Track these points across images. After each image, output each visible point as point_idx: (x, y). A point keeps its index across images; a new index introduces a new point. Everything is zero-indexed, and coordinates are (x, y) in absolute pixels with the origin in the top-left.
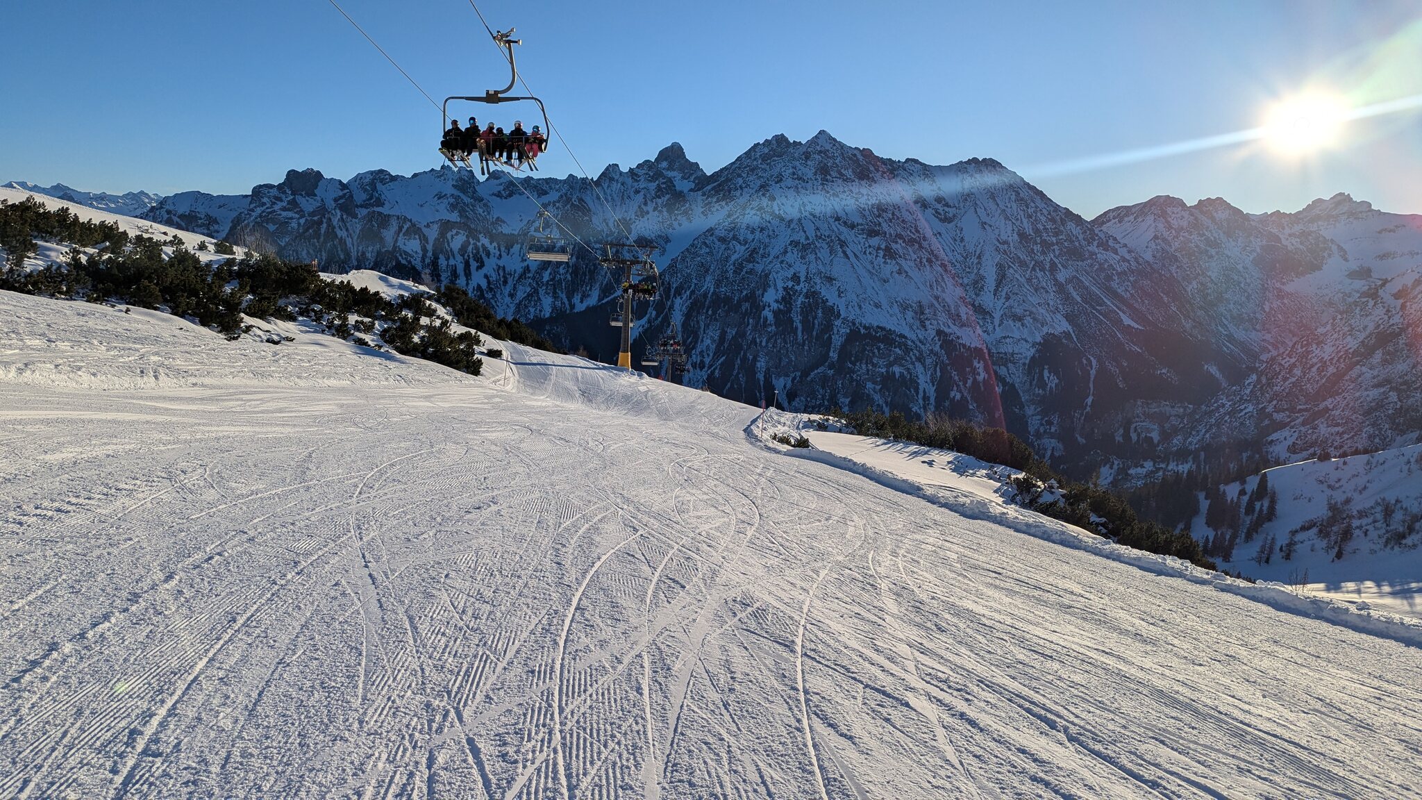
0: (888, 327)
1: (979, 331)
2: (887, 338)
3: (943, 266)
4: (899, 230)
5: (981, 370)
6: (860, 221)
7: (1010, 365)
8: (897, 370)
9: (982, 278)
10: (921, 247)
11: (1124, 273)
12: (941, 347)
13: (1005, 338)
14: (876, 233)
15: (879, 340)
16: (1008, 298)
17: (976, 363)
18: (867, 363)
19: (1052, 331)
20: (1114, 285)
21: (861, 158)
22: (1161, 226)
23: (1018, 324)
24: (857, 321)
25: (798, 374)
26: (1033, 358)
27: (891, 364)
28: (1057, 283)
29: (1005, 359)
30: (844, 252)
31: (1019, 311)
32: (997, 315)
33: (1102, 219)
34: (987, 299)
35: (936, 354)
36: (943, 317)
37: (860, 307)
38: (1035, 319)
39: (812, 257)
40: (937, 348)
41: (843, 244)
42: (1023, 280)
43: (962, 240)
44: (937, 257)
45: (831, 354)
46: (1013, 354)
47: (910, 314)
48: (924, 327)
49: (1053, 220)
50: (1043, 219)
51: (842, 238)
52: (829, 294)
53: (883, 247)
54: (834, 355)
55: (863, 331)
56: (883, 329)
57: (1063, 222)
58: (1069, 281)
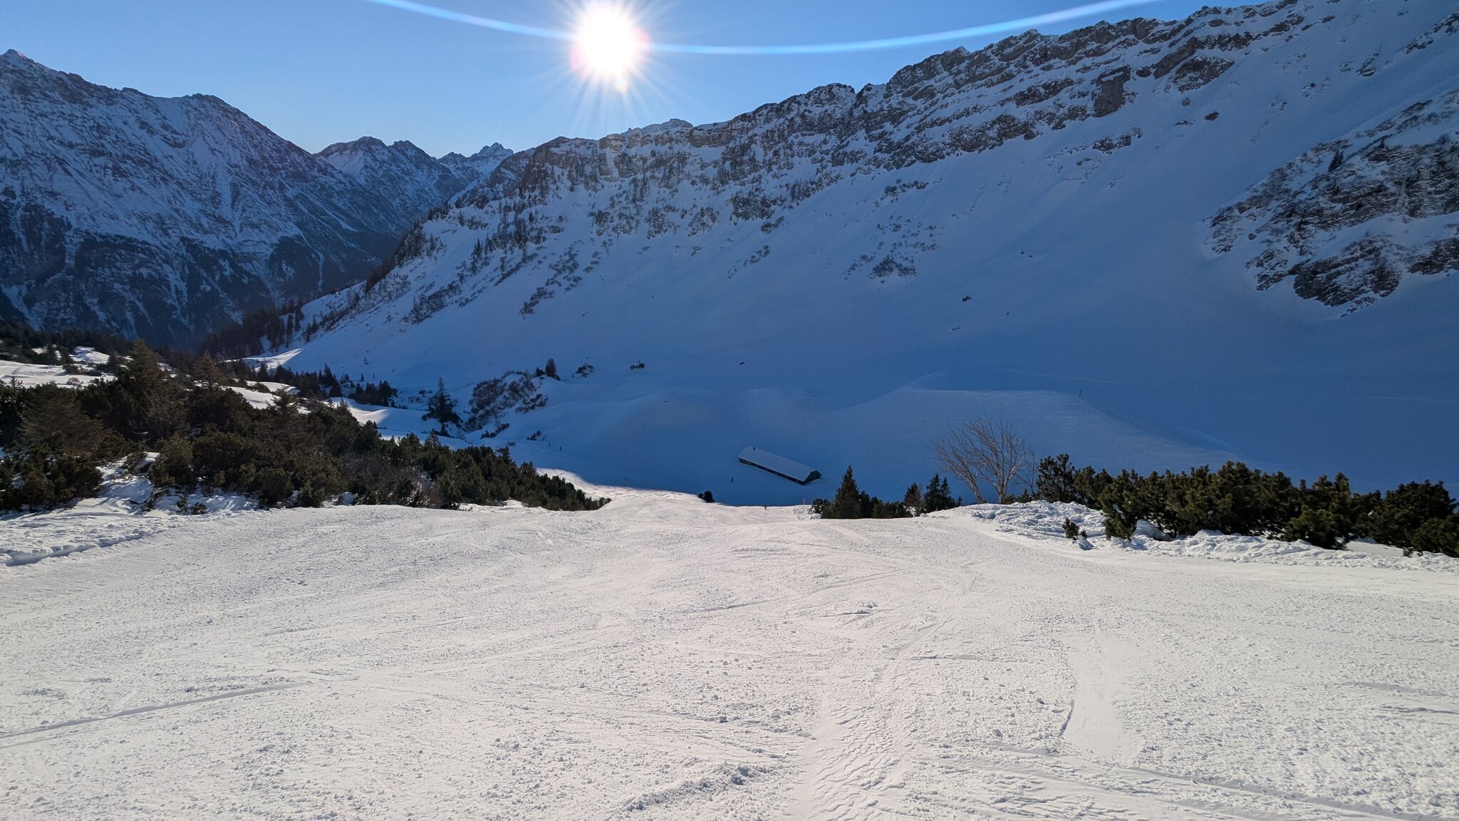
0: (129, 236)
1: (222, 236)
2: (129, 245)
3: (179, 184)
4: (126, 152)
5: (227, 267)
6: (79, 141)
7: (254, 262)
8: (144, 271)
9: (218, 195)
10: (152, 167)
11: (341, 192)
12: (187, 250)
13: (245, 241)
14: (101, 154)
15: (119, 246)
16: (244, 211)
17: (221, 262)
18: (110, 268)
19: (285, 235)
20: (335, 200)
21: (69, 82)
22: (369, 159)
23: (256, 231)
24: (91, 231)
25: (33, 281)
26: (272, 255)
27: (138, 267)
28: (286, 199)
29: (249, 258)
30: (65, 170)
31: (255, 220)
32: (237, 224)
33: (327, 152)
34: (226, 212)
35: (182, 256)
36: (185, 227)
37: (93, 219)
38: (270, 226)
39: (26, 173)
40: (183, 251)
41: (62, 162)
42: (255, 196)
43: (195, 163)
44: (171, 177)
45: (67, 261)
46: (254, 253)
47: (150, 225)
48: (168, 234)
49: (278, 151)
50: (269, 149)
51: (60, 156)
52: (58, 210)
53: (110, 165)
54: (70, 262)
55: (99, 240)
56: (121, 237)
57: (287, 153)
58: (297, 197)
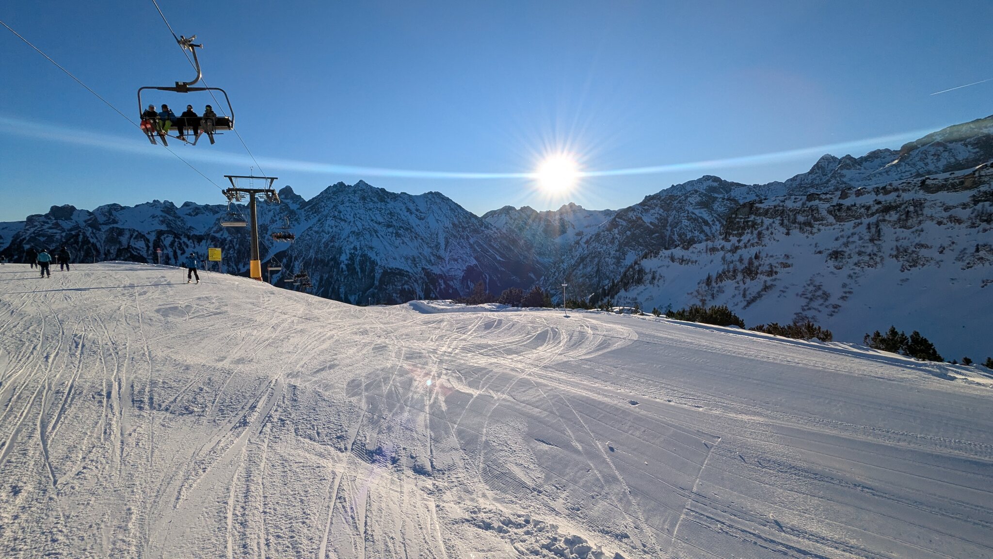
0: (400, 268)
1: (440, 267)
2: (400, 273)
3: (422, 239)
4: (401, 225)
5: (442, 284)
6: (383, 221)
7: (454, 281)
8: (406, 287)
9: (439, 243)
10: (411, 231)
11: (496, 238)
12: (425, 275)
13: (451, 269)
14: (391, 226)
15: (397, 274)
16: (450, 252)
17: (440, 281)
18: (392, 285)
19: (469, 264)
20: (492, 243)
21: (380, 192)
22: (508, 218)
23: (456, 262)
24: (386, 266)
25: (361, 293)
26: (463, 276)
27: (403, 285)
28: (470, 244)
29: (452, 278)
30: (377, 235)
31: (456, 257)
32: (447, 259)
33: (486, 216)
34: (442, 253)
35: (422, 278)
36: (424, 262)
37: (387, 260)
38: (463, 260)
39: (362, 238)
40: (423, 276)
41: (376, 232)
42: (456, 244)
43: (429, 227)
44: (419, 236)
45: (375, 282)
46: (455, 275)
47: (410, 261)
48: (416, 266)
49: (466, 218)
50: (462, 217)
51: (375, 229)
52: (372, 255)
53: (394, 232)
54: (377, 283)
55: (389, 271)
56: (398, 269)
57: (470, 219)
58: (474, 243)
